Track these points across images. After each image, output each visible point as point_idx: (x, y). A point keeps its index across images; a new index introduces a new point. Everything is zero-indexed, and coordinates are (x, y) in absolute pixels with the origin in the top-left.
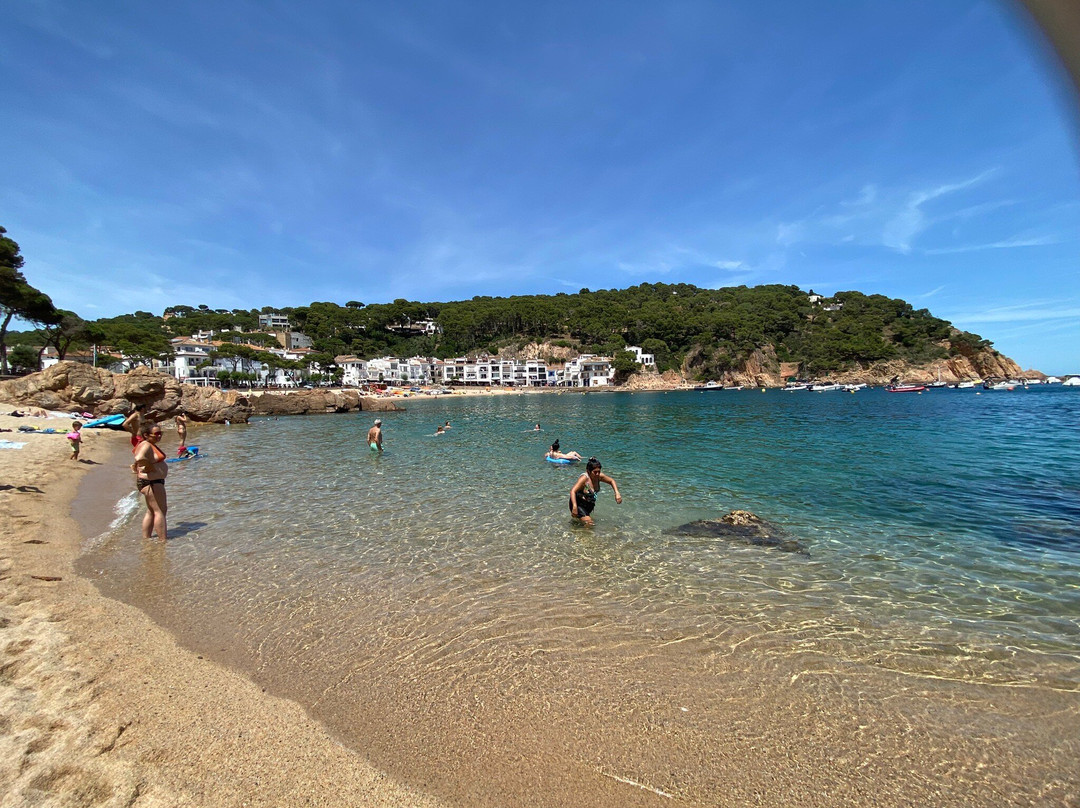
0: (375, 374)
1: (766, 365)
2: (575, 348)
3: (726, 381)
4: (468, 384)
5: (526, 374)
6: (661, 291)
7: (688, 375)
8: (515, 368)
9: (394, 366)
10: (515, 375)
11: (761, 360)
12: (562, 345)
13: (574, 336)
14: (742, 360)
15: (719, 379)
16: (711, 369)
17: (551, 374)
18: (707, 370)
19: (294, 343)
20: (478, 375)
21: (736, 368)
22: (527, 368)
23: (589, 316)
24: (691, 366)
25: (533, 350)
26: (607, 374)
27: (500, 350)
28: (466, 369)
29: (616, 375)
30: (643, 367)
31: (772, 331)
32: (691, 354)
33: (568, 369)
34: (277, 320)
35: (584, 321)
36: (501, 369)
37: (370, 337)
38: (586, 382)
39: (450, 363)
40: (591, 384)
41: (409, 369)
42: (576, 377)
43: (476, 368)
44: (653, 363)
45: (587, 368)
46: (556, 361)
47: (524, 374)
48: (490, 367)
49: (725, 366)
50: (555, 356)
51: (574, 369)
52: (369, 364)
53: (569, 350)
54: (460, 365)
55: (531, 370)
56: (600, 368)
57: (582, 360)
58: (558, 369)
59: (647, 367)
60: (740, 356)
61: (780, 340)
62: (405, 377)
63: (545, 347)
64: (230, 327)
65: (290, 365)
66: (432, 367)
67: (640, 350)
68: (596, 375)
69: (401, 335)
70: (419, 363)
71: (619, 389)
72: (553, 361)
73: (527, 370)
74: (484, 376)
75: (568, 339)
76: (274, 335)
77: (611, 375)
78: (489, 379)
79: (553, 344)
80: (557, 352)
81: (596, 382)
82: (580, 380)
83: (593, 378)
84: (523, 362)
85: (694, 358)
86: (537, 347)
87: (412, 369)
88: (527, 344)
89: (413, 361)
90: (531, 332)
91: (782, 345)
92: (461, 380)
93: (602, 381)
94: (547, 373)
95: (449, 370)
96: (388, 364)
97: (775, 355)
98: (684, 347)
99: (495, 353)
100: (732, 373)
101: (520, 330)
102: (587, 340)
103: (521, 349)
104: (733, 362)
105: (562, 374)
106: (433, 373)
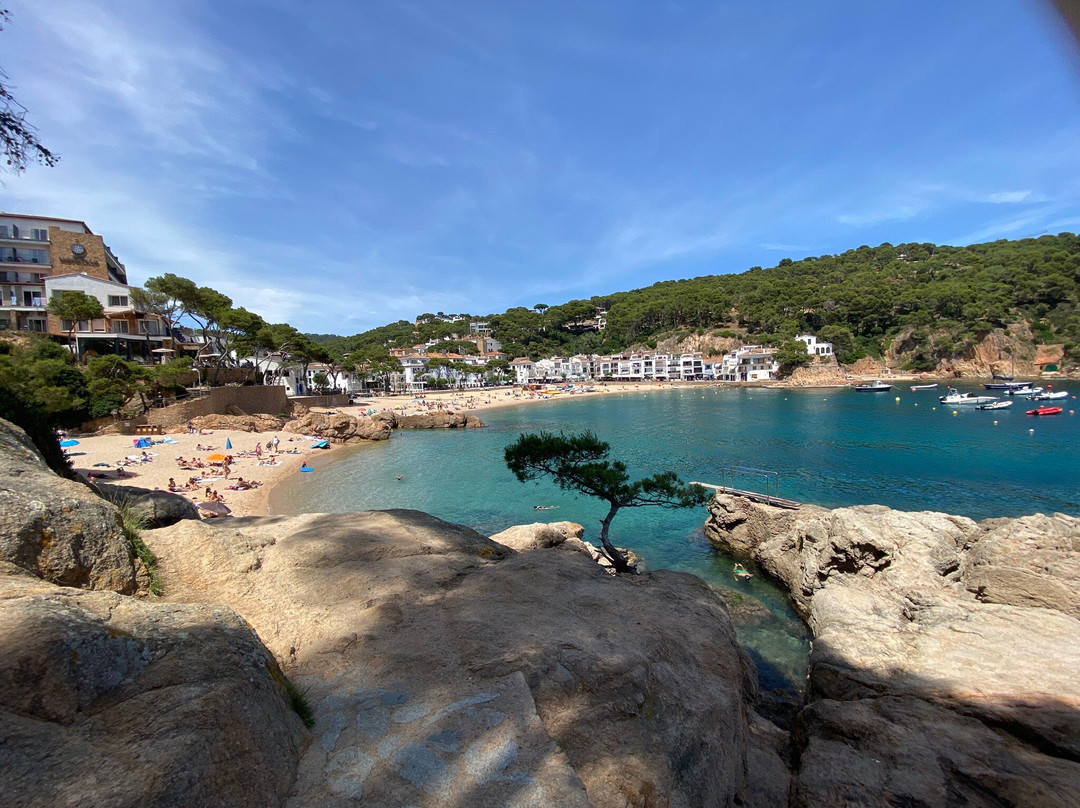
0: (541, 373)
1: (1008, 350)
2: (740, 338)
3: (944, 371)
4: (620, 379)
5: (681, 369)
6: (883, 255)
7: (894, 363)
8: (668, 363)
9: (557, 365)
10: (668, 369)
11: (1001, 342)
12: (725, 336)
13: (742, 324)
14: (970, 345)
15: (935, 369)
16: (925, 356)
17: (708, 367)
18: (920, 358)
19: (489, 347)
20: (631, 370)
21: (960, 354)
22: (681, 361)
23: (761, 301)
24: (899, 352)
25: (694, 341)
26: (770, 367)
27: (659, 343)
28: (621, 365)
29: (780, 369)
30: (817, 359)
31: (1031, 302)
32: (901, 337)
33: (726, 362)
34: (482, 327)
35: (754, 308)
36: (654, 364)
37: (547, 337)
38: (744, 376)
39: (607, 359)
40: (749, 379)
41: (570, 367)
42: (733, 371)
43: (630, 364)
44: (831, 354)
45: (745, 361)
46: (717, 353)
47: (678, 369)
48: (643, 363)
49: (944, 352)
50: (717, 348)
51: (731, 363)
52: (538, 364)
53: (732, 340)
54: (615, 361)
55: (686, 364)
56: (760, 362)
57: (742, 352)
58: (715, 363)
59: (822, 358)
60: (966, 340)
61: (1042, 314)
62: (564, 376)
63: (707, 338)
64: (449, 335)
65: (477, 370)
66: (592, 364)
67: (814, 339)
68: (755, 368)
69: (574, 333)
70: (579, 361)
71: (780, 384)
72: (714, 353)
73: (682, 363)
74: (637, 371)
75: (734, 328)
76: (475, 342)
77: (775, 368)
78: (641, 375)
79: (715, 335)
80: (719, 343)
81: (754, 376)
82: (738, 375)
83: (751, 372)
84: (678, 356)
85: (904, 342)
86: (697, 338)
87: (573, 366)
88: (687, 336)
89: (575, 359)
90: (694, 323)
91: (1043, 321)
92: (614, 376)
93: (763, 375)
94: (704, 367)
95: (606, 366)
96: (553, 364)
97: (1030, 335)
98: (893, 329)
99: (653, 346)
100: (954, 361)
101: (683, 321)
102: (755, 329)
103: (680, 341)
104: (955, 347)
105: (720, 367)
106: (592, 370)
